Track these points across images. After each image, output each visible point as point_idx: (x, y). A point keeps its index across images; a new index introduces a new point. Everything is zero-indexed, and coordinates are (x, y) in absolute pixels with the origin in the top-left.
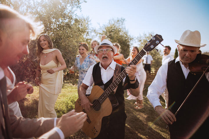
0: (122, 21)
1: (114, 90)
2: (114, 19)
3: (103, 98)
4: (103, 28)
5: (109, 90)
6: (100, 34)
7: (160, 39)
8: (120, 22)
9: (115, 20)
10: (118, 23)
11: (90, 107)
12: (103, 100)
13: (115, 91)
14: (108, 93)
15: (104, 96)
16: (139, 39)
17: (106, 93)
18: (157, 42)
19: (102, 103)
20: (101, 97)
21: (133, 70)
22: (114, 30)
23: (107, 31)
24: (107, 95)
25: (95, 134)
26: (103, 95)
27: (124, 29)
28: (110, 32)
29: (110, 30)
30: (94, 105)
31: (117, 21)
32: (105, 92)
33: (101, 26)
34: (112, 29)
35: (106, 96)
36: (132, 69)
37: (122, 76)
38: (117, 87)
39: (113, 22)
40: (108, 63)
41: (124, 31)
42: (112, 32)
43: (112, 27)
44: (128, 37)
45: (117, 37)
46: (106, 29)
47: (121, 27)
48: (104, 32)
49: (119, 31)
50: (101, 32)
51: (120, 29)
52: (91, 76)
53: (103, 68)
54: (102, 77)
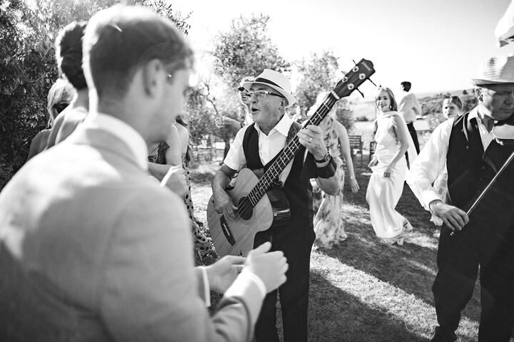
0: (263, 21)
2: (244, 17)
3: (257, 194)
4: (217, 38)
5: (268, 178)
6: (210, 53)
7: (369, 69)
8: (259, 24)
9: (246, 19)
10: (254, 26)
11: (232, 211)
12: (256, 198)
14: (267, 184)
16: (299, 65)
17: (262, 184)
18: (362, 76)
19: (255, 205)
20: (253, 192)
21: (313, 136)
22: (245, 45)
23: (227, 45)
24: (264, 188)
26: (257, 188)
27: (267, 40)
28: (235, 50)
29: (236, 45)
30: (240, 208)
31: (250, 21)
32: (261, 181)
34: (239, 42)
35: (262, 190)
36: (311, 135)
37: (291, 148)
39: (242, 26)
41: (268, 46)
42: (241, 48)
43: (240, 37)
44: (278, 60)
45: (252, 61)
46: (224, 41)
47: (259, 37)
48: (221, 49)
49: (258, 47)
50: (213, 49)
51: (259, 41)
52: (238, 148)
53: (261, 131)
54: (260, 151)
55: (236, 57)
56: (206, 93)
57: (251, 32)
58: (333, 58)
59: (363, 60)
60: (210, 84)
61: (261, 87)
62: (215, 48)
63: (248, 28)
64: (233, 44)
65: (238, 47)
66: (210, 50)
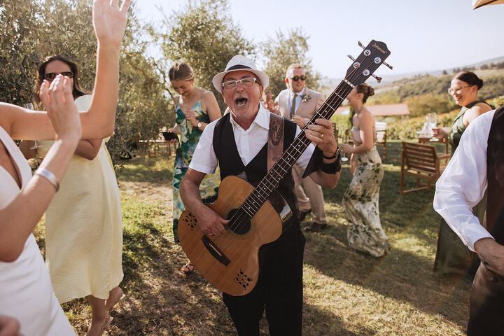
5: (268, 184)
6: (165, 36)
7: (384, 52)
10: (213, 5)
12: (254, 208)
14: (268, 191)
15: (256, 199)
17: (261, 192)
18: (377, 62)
19: (253, 216)
20: (248, 201)
23: (184, 26)
24: (265, 195)
25: (244, 286)
26: (253, 196)
27: (229, 21)
28: (192, 31)
29: (193, 26)
30: (232, 221)
32: (258, 189)
34: (196, 23)
35: (261, 198)
36: (323, 131)
37: (297, 147)
39: (199, 5)
40: (250, 111)
41: (229, 27)
42: (199, 30)
43: (197, 18)
44: (241, 43)
45: (212, 44)
46: (181, 23)
47: (219, 17)
48: (177, 31)
49: (218, 28)
50: (167, 31)
51: (219, 22)
52: (209, 148)
53: (238, 126)
54: (239, 150)
55: (193, 40)
56: (161, 80)
57: (211, 13)
58: (301, 38)
59: (373, 42)
61: (244, 75)
62: (171, 30)
63: (207, 8)
64: (190, 25)
65: (196, 28)
66: (165, 34)
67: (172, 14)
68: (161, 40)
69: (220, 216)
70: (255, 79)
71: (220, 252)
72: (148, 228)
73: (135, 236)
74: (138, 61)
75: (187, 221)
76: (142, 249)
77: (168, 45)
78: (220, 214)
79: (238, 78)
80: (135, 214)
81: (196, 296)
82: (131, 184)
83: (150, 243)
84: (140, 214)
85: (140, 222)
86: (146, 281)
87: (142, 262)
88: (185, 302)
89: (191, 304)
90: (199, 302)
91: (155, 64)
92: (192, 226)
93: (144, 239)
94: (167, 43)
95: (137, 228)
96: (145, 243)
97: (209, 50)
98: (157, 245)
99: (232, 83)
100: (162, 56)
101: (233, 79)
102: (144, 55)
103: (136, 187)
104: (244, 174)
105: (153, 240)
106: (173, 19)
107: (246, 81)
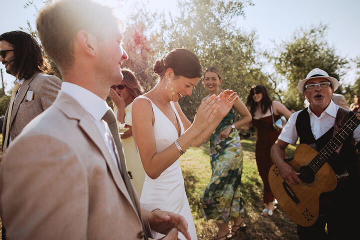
0: (322, 30)
1: (336, 149)
2: (304, 29)
3: (317, 163)
5: (327, 151)
6: (276, 59)
8: (317, 33)
9: (306, 30)
12: (317, 166)
13: (338, 151)
14: (327, 155)
15: (319, 160)
17: (323, 156)
19: (317, 172)
20: (313, 162)
22: (303, 50)
23: (290, 51)
24: (325, 158)
25: (308, 220)
26: (317, 158)
27: (325, 45)
28: (295, 54)
29: (297, 50)
30: (302, 174)
31: (309, 31)
32: (321, 153)
33: (279, 45)
34: (299, 48)
35: (322, 160)
38: (342, 145)
39: (302, 36)
41: (326, 49)
42: (301, 53)
43: (300, 45)
44: (335, 59)
45: (310, 62)
46: (287, 49)
47: (318, 43)
48: (285, 54)
49: (315, 50)
50: (278, 55)
51: (316, 46)
52: (292, 127)
53: (313, 114)
54: (312, 129)
55: (296, 59)
56: (273, 87)
57: (311, 40)
60: (277, 81)
62: (280, 54)
63: (307, 37)
64: (294, 50)
65: (299, 52)
66: (276, 57)
67: (282, 43)
68: (273, 61)
69: (295, 169)
70: (330, 83)
71: (293, 193)
72: (254, 181)
73: (245, 184)
74: (257, 75)
75: (274, 171)
76: (249, 193)
77: (278, 64)
78: (294, 169)
79: (317, 82)
80: (247, 171)
81: (281, 231)
82: (247, 152)
83: (255, 191)
84: (250, 172)
85: (250, 176)
86: (249, 213)
87: (248, 201)
88: (273, 233)
89: (276, 236)
90: (283, 236)
91: (269, 76)
92: (277, 175)
93: (251, 187)
94: (277, 63)
95: (247, 180)
96: (251, 190)
97: (308, 66)
98: (259, 193)
99: (312, 86)
100: (274, 71)
101: (313, 83)
102: (262, 71)
103: (251, 155)
104: (314, 145)
105: (257, 189)
106: (282, 46)
107: (323, 84)
